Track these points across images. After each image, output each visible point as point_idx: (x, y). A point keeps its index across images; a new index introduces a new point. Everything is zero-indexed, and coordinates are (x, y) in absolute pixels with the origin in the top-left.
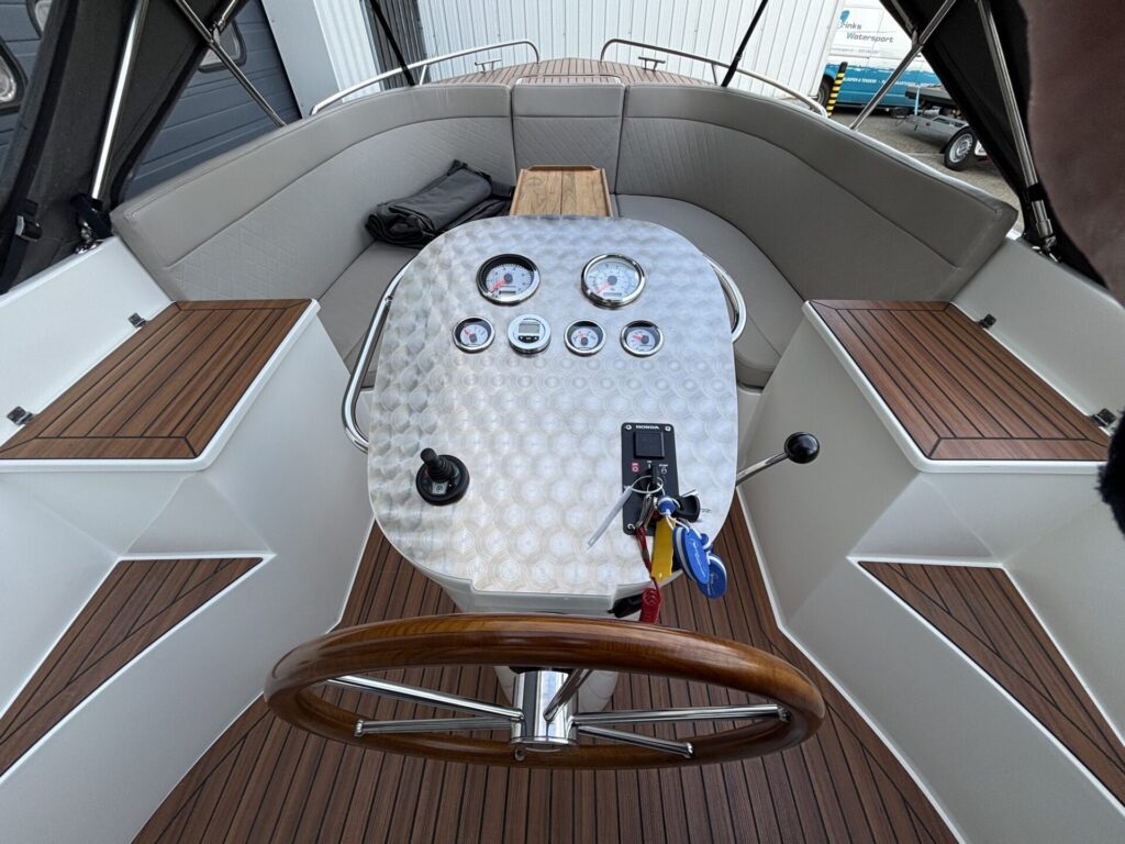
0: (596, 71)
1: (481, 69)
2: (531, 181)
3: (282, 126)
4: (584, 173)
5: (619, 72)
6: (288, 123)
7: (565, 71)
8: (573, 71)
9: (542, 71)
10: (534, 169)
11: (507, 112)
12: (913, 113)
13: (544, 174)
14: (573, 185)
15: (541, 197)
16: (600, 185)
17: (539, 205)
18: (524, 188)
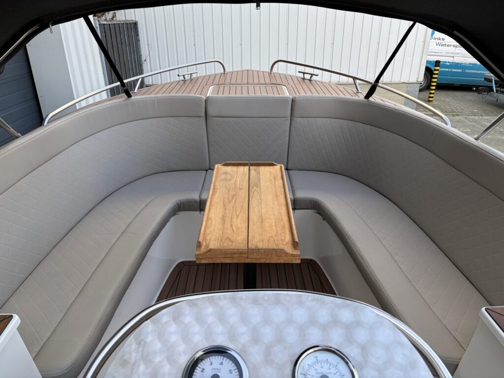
0: (268, 81)
1: (182, 78)
2: (223, 177)
3: (17, 137)
4: (267, 168)
5: (285, 82)
6: (24, 133)
7: (245, 81)
8: (251, 81)
9: (228, 81)
10: (226, 165)
11: (203, 114)
12: (493, 91)
13: (234, 169)
14: (259, 180)
15: (232, 193)
16: (281, 181)
17: (230, 201)
18: (217, 183)
